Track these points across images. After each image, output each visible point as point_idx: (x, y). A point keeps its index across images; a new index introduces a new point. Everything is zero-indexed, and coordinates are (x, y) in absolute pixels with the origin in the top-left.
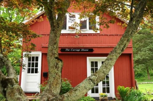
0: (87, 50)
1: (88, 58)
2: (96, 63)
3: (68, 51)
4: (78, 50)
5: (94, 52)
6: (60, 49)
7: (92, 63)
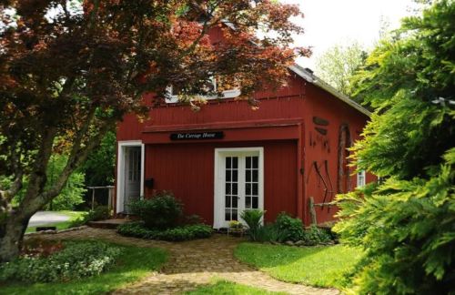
0: (213, 135)
1: (217, 151)
2: (236, 160)
3: (181, 139)
4: (198, 136)
5: (226, 139)
6: (169, 135)
7: (228, 160)
